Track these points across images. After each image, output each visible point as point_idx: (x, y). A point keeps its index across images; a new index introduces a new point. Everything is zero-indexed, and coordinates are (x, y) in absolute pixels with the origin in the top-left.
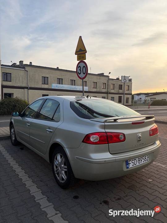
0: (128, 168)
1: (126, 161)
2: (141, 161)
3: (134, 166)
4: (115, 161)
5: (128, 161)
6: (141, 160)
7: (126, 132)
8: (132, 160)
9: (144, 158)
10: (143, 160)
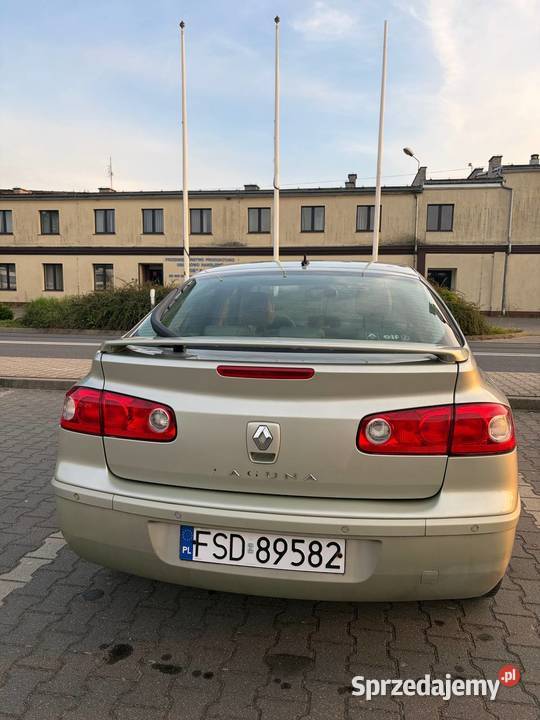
0: (186, 557)
1: (182, 527)
2: (274, 556)
3: (226, 560)
4: (111, 508)
5: (192, 528)
6: (281, 555)
7: (183, 403)
8: (214, 533)
9: (304, 548)
10: (291, 557)
